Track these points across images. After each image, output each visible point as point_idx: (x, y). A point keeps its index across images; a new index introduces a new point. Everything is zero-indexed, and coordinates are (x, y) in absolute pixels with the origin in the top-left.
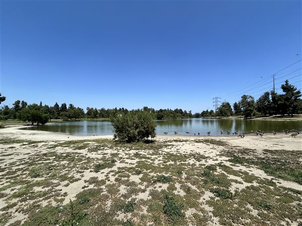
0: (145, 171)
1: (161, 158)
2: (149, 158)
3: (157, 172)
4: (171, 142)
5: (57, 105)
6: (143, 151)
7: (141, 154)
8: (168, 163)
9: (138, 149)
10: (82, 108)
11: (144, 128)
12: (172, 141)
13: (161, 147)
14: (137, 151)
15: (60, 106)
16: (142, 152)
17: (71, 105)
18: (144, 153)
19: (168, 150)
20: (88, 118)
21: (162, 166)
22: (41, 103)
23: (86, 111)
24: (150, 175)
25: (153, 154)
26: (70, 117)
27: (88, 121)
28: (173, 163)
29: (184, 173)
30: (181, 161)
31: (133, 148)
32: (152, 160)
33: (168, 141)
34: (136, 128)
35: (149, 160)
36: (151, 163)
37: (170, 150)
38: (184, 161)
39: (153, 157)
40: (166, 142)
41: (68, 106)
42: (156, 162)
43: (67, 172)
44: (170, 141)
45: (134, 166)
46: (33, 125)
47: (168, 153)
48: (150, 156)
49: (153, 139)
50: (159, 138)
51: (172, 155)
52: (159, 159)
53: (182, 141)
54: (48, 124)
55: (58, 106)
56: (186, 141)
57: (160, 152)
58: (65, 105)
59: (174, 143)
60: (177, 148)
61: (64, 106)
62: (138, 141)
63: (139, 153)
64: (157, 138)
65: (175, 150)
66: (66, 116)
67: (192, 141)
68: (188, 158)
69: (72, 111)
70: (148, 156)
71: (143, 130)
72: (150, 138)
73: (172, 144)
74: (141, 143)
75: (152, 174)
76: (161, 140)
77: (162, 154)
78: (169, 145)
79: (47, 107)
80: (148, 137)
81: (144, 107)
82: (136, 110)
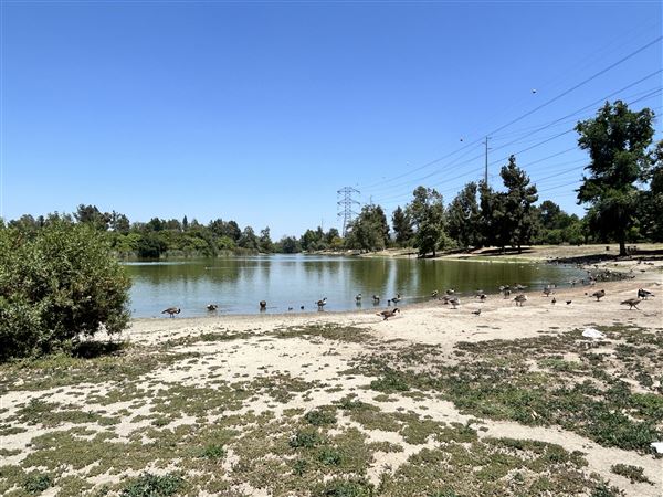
0: (71, 471)
1: (145, 411)
2: (91, 417)
3: (125, 467)
4: (189, 344)
6: (68, 389)
7: (58, 404)
8: (172, 426)
9: (40, 386)
11: (76, 296)
12: (196, 339)
13: (148, 365)
14: (36, 395)
16: (61, 397)
18: (72, 400)
19: (177, 377)
21: (146, 440)
24: (90, 486)
25: (114, 397)
28: (191, 420)
29: (230, 452)
30: (222, 410)
31: (20, 382)
32: (105, 422)
33: (181, 342)
34: (36, 295)
35: (90, 426)
36: (103, 436)
37: (183, 374)
38: (233, 409)
39: (112, 409)
40: (171, 344)
42: (125, 428)
44: (189, 341)
45: (15, 461)
47: (176, 387)
48: (97, 408)
49: (115, 336)
50: (143, 331)
51: (191, 391)
52: (136, 413)
53: (232, 338)
56: (246, 336)
57: (145, 386)
59: (202, 347)
60: (212, 363)
62: (46, 349)
63: (50, 400)
64: (131, 334)
65: (205, 370)
67: (267, 333)
68: (250, 393)
70: (86, 409)
71: (69, 302)
72: (102, 336)
73: (192, 349)
74: (59, 358)
75: (100, 480)
76: (152, 340)
77: (150, 394)
78: (180, 357)
80: (93, 329)
81: (82, 207)
82: (42, 218)
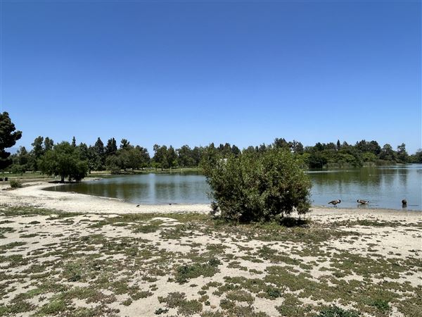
0: (288, 291)
1: (327, 264)
2: (295, 262)
3: (319, 297)
4: (350, 226)
5: (99, 143)
6: (280, 243)
7: (276, 251)
8: (347, 279)
9: (266, 239)
10: (144, 148)
11: (281, 190)
12: (354, 223)
13: (325, 237)
14: (266, 243)
15: (105, 144)
16: (277, 247)
17: (124, 141)
18: (282, 250)
19: (346, 246)
20: (156, 167)
21: (330, 284)
22: (74, 140)
23: (152, 154)
24: (301, 303)
25: (306, 253)
26: (122, 166)
27: (156, 173)
28: (360, 278)
29: (395, 309)
30: (383, 276)
31: (256, 235)
32: (303, 267)
33: (344, 223)
34: (262, 188)
35: (296, 267)
36: (302, 275)
37: (350, 246)
38: (392, 277)
39: (307, 260)
40: (337, 224)
41: (119, 145)
42: (316, 273)
43: (126, 276)
44: (350, 224)
45: (261, 277)
46: (62, 182)
47: (345, 254)
48: (298, 257)
49: (302, 216)
50: (319, 214)
51: (356, 258)
52: (322, 264)
53: (382, 225)
54: (86, 180)
55: (102, 144)
56: (394, 224)
57: (324, 249)
58: (114, 142)
59: (360, 229)
60: (369, 241)
61: (112, 143)
62: (267, 219)
63: (272, 248)
64: (313, 215)
65: (364, 245)
66: (116, 163)
67: (412, 224)
68: (403, 269)
69: (127, 153)
70: (292, 257)
71: (278, 194)
72: (295, 215)
73: (354, 230)
74: (272, 225)
75: (307, 301)
76: (324, 220)
77: (328, 254)
78: (346, 234)
79: (83, 146)
80: (289, 210)
81: (277, 139)
82: (257, 147)
